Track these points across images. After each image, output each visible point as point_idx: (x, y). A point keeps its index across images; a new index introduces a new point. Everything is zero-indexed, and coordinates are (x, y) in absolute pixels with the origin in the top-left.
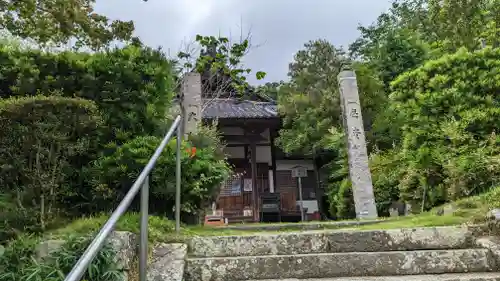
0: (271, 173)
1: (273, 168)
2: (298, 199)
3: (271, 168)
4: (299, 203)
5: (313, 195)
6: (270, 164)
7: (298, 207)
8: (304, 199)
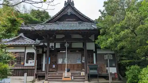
0: (94, 54)
1: (96, 52)
2: (107, 66)
3: (94, 52)
4: (107, 68)
5: (114, 65)
6: (94, 50)
7: (107, 70)
8: (110, 67)
